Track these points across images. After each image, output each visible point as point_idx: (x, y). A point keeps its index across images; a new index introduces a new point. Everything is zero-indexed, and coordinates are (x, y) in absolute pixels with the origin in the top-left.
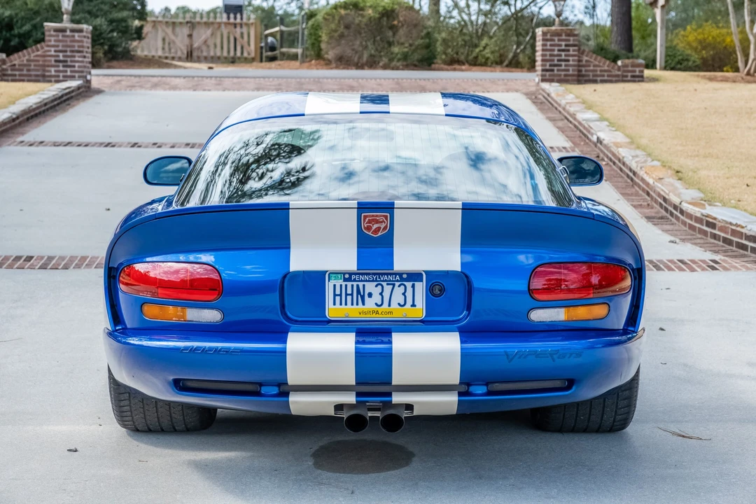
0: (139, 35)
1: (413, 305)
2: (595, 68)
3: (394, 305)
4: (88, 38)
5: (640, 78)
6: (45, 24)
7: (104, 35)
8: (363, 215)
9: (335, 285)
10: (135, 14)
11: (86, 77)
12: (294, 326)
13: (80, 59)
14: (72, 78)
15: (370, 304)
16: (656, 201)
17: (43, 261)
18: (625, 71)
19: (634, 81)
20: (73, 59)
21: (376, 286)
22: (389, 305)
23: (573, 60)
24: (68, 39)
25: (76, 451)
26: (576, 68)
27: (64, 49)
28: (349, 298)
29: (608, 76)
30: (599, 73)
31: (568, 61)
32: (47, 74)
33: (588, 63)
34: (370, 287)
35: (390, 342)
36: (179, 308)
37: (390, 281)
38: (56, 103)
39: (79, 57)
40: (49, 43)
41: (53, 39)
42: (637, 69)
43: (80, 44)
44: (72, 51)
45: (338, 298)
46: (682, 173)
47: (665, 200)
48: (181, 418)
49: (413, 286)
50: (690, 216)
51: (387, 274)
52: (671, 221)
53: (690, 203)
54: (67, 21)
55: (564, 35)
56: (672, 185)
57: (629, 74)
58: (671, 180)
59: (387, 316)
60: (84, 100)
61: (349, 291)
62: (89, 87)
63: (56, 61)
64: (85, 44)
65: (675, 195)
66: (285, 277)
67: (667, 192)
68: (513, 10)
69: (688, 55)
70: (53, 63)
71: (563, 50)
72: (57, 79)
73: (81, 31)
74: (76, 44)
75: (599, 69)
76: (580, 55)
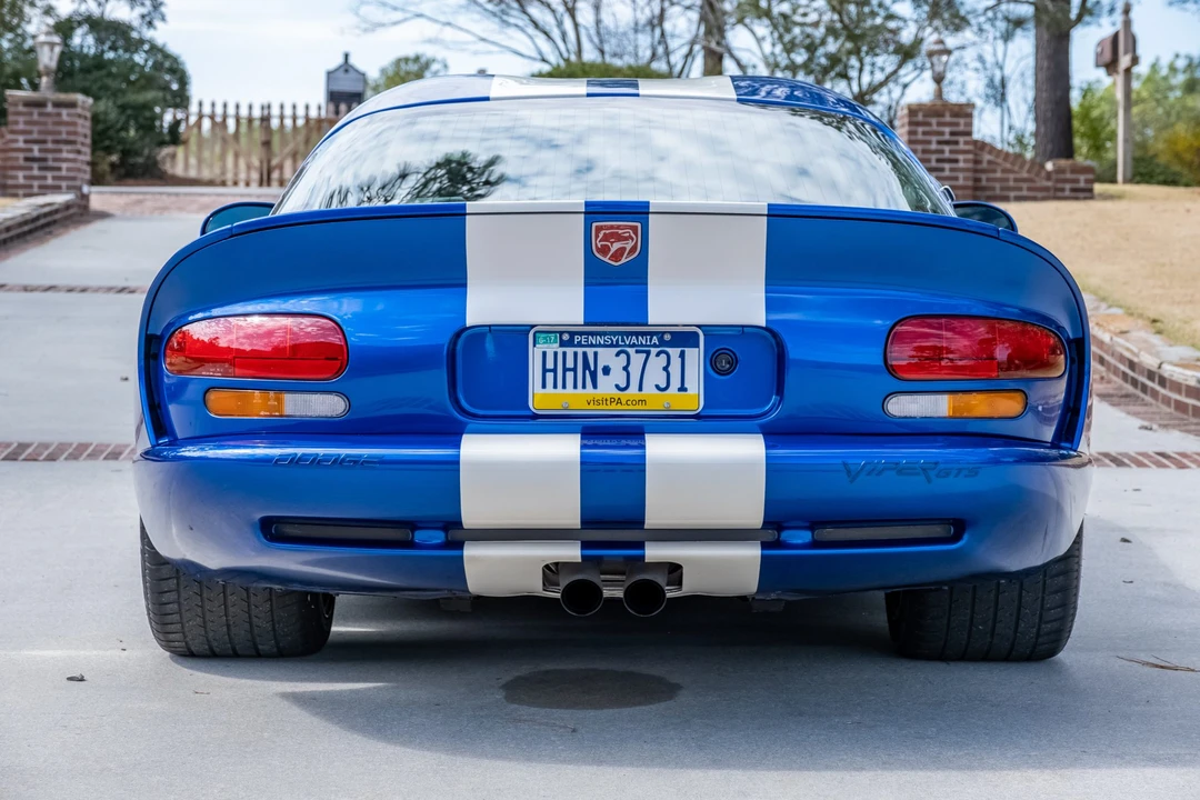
0: (174, 137)
1: (682, 389)
2: (1005, 176)
3: (649, 388)
4: (86, 118)
5: (1086, 193)
6: (9, 92)
7: (111, 132)
8: (594, 225)
9: (544, 354)
10: (169, 97)
11: (80, 188)
12: (473, 424)
13: (71, 156)
14: (56, 189)
15: (606, 386)
16: (1116, 371)
17: (9, 450)
18: (1058, 181)
19: (1076, 199)
20: (58, 155)
21: (618, 354)
22: (640, 389)
23: (966, 161)
24: (50, 120)
25: (82, 679)
26: (970, 174)
27: (42, 137)
28: (570, 375)
29: (1029, 189)
30: (1011, 184)
31: (956, 161)
32: (10, 182)
33: (992, 167)
34: (607, 356)
35: (643, 447)
36: (272, 394)
37: (642, 345)
38: (26, 228)
39: (69, 152)
40: (15, 128)
41: (21, 119)
42: (1082, 178)
43: (71, 129)
44: (56, 142)
45: (550, 376)
46: (1162, 322)
47: (1132, 365)
48: (268, 626)
49: (682, 355)
50: (1177, 387)
51: (637, 334)
52: (1143, 400)
53: (1176, 365)
54: (48, 88)
55: (947, 114)
56: (1145, 341)
57: (1068, 186)
58: (1143, 334)
59: (637, 407)
60: (75, 228)
61: (570, 364)
62: (86, 207)
63: (27, 159)
64: (80, 129)
65: (1151, 354)
66: (458, 335)
67: (1135, 350)
68: (856, 88)
69: (1175, 174)
70: (22, 162)
71: (947, 143)
72: (27, 191)
73: (73, 105)
74: (64, 129)
75: (1011, 176)
76: (979, 152)
